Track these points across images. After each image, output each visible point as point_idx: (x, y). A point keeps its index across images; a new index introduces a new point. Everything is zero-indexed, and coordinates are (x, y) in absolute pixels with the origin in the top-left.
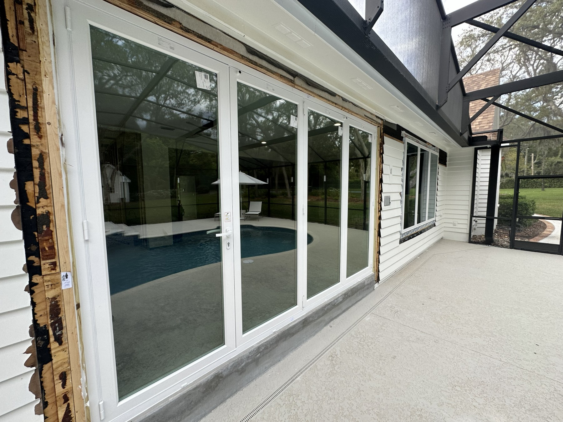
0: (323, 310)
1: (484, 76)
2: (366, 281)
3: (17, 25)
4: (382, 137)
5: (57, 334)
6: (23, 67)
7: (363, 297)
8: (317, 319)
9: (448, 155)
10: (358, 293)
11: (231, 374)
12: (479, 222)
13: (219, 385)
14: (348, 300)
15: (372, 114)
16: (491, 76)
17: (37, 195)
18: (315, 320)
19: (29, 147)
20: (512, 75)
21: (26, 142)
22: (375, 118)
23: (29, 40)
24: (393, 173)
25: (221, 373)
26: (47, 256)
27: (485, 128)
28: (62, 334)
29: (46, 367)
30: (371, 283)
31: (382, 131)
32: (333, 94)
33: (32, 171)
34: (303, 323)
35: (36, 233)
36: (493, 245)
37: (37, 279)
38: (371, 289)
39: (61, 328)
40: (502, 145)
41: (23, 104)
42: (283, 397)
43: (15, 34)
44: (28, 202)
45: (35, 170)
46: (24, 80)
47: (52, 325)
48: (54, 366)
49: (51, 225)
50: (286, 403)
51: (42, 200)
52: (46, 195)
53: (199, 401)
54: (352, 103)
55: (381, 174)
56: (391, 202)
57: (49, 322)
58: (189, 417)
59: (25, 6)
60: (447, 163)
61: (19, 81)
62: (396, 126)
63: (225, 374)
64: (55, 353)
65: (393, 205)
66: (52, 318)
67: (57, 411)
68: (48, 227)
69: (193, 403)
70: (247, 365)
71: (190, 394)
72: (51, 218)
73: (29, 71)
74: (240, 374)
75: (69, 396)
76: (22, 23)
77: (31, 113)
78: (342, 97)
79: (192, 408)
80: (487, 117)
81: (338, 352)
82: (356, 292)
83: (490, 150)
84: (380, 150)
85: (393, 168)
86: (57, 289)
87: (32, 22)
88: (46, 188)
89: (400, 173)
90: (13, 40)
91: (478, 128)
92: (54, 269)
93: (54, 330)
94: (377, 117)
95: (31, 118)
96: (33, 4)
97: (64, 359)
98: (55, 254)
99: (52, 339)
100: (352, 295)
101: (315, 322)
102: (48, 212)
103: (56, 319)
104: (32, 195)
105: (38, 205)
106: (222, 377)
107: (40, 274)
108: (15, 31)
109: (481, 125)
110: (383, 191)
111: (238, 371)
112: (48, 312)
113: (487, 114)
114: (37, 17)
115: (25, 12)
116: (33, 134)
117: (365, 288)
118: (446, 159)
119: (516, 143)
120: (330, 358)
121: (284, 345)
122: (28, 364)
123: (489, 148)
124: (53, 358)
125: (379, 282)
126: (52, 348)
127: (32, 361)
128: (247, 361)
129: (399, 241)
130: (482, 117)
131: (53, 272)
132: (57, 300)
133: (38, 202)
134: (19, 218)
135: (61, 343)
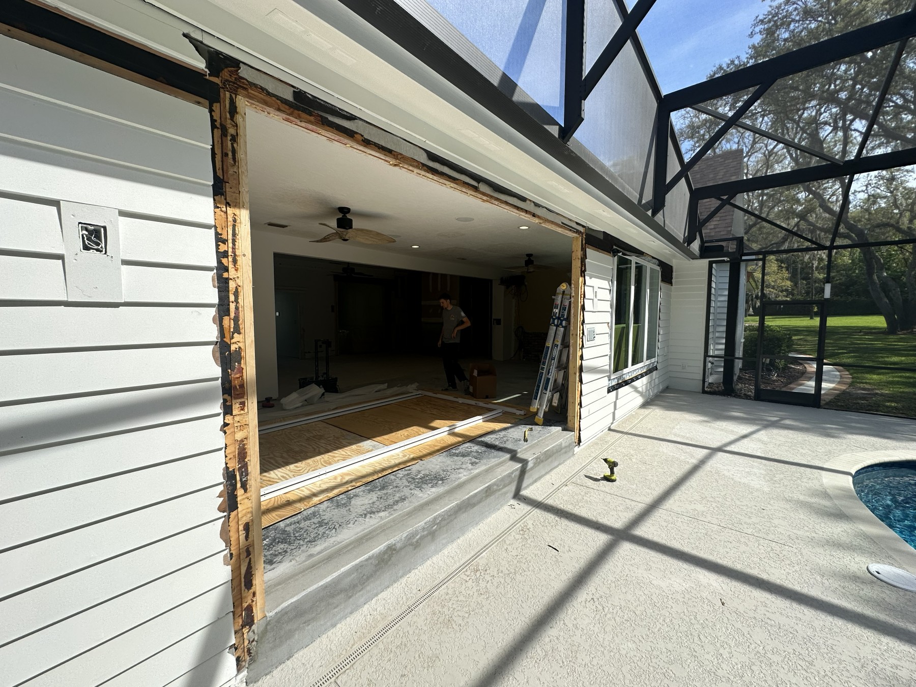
0: (509, 476)
1: (723, 160)
2: (563, 442)
3: (222, 158)
4: (584, 250)
5: (244, 480)
6: (226, 199)
7: (560, 464)
8: (502, 488)
9: (674, 270)
10: (554, 457)
11: (405, 547)
12: (715, 364)
13: (392, 559)
14: (541, 465)
15: (570, 220)
16: (731, 161)
17: (232, 330)
18: (499, 490)
19: (227, 279)
20: (768, 150)
21: (225, 275)
22: (575, 225)
23: (231, 171)
24: (598, 297)
25: (395, 545)
26: (238, 394)
27: (722, 233)
28: (247, 481)
29: (233, 514)
30: (570, 445)
31: (584, 242)
32: (523, 199)
33: (229, 305)
34: (487, 491)
35: (229, 371)
36: (734, 396)
37: (229, 419)
38: (571, 454)
39: (247, 475)
40: (744, 258)
41: (224, 237)
42: (468, 573)
43: (221, 167)
44: (225, 338)
45: (231, 304)
46: (226, 213)
47: (240, 469)
48: (240, 515)
49: (242, 362)
50: (473, 578)
51: (236, 335)
52: (239, 331)
53: (372, 576)
54: (546, 208)
55: (582, 299)
56: (595, 336)
57: (237, 467)
58: (361, 593)
59: (229, 138)
60: (674, 281)
61: (222, 213)
62: (602, 234)
63: (399, 545)
64: (241, 500)
65: (599, 340)
66: (239, 462)
67: (240, 566)
68: (240, 363)
69: (365, 577)
70: (422, 538)
71: (362, 566)
72: (242, 355)
73: (230, 203)
74: (415, 548)
75: (251, 549)
76: (227, 155)
77: (230, 245)
78: (534, 202)
79: (364, 583)
80: (724, 218)
81: (530, 526)
82: (550, 456)
83: (728, 265)
84: (582, 267)
85: (599, 291)
86: (245, 431)
87: (234, 152)
88: (240, 322)
89: (608, 297)
90: (219, 173)
91: (713, 234)
92: (243, 409)
93: (241, 475)
94: (577, 223)
95: (230, 250)
96: (235, 134)
97: (248, 508)
98: (244, 393)
99: (239, 485)
100: (546, 461)
101: (500, 493)
102: (240, 348)
103: (243, 463)
104: (228, 330)
105: (232, 341)
106: (395, 550)
107: (232, 415)
108: (221, 163)
109: (717, 230)
110: (586, 322)
111: (411, 544)
112: (237, 456)
113: (724, 214)
114: (239, 147)
115: (229, 143)
116: (231, 266)
117: (563, 451)
118: (672, 275)
119: (761, 257)
120: (521, 532)
121: (463, 517)
122: (220, 509)
123: (727, 262)
124: (239, 505)
125: (581, 444)
126: (238, 494)
127: (223, 506)
128: (423, 534)
129: (606, 389)
130: (718, 219)
131: (242, 412)
132: (245, 442)
133: (233, 338)
134: (218, 354)
135: (246, 491)
